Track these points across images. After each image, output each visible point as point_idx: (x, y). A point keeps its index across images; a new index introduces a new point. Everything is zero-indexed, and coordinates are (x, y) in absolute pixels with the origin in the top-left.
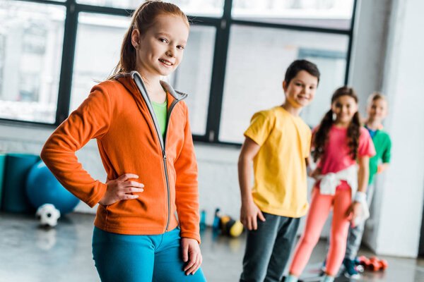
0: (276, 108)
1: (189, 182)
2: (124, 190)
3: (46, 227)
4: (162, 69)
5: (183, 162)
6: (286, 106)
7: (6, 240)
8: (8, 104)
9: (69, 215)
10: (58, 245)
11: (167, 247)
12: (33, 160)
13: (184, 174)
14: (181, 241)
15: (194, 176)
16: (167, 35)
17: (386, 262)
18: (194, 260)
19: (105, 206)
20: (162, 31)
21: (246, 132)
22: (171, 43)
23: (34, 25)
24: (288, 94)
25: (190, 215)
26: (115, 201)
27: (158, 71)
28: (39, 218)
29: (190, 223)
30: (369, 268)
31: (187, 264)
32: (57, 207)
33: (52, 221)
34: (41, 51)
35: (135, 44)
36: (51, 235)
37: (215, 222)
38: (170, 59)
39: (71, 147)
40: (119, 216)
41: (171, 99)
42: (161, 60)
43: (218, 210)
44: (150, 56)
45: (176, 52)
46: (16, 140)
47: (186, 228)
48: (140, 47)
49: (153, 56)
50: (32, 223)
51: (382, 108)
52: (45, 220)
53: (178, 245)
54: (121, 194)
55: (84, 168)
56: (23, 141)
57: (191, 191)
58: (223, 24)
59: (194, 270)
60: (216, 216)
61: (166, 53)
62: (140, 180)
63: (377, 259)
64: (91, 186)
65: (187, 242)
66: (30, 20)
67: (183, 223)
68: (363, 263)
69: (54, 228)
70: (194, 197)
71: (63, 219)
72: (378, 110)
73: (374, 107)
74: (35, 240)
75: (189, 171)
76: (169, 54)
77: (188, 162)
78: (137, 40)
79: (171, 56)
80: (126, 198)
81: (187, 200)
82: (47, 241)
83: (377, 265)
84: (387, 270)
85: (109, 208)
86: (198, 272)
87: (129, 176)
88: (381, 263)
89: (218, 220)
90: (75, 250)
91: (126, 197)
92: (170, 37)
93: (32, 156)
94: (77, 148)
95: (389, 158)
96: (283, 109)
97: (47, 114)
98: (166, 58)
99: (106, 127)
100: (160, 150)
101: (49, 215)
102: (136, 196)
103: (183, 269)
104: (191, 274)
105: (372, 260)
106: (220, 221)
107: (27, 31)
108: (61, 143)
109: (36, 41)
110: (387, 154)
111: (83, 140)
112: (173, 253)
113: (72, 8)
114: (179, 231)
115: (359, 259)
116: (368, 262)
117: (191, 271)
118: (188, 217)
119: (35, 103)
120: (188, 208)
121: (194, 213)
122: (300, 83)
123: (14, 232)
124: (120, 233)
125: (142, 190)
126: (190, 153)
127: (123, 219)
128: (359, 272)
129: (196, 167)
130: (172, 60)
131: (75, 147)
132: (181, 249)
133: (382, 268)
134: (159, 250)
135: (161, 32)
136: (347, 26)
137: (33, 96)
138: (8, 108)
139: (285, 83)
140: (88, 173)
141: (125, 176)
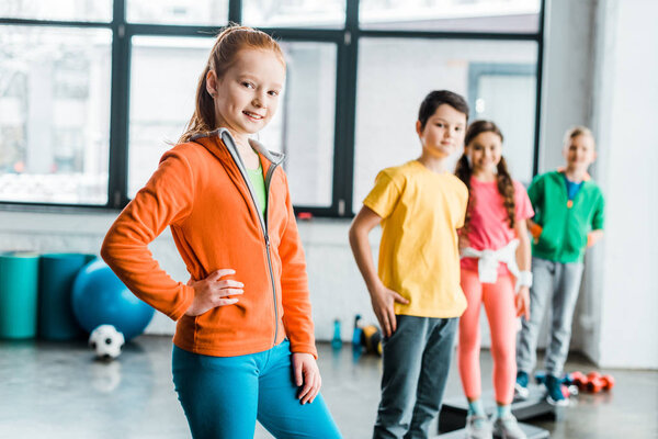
0: (409, 164)
1: (297, 276)
2: (219, 293)
3: (106, 359)
4: (248, 124)
5: (287, 248)
6: (423, 160)
7: (49, 381)
8: (39, 178)
9: (137, 340)
10: (124, 384)
11: (275, 367)
12: (80, 261)
13: (290, 265)
14: (291, 358)
15: (302, 267)
16: (252, 78)
17: (611, 379)
18: (311, 382)
19: (193, 318)
20: (246, 73)
21: (366, 200)
22: (259, 89)
23: (68, 55)
24: (424, 140)
25: (302, 320)
26: (206, 309)
27: (242, 128)
28: (94, 346)
29: (302, 332)
30: (586, 389)
31: (301, 389)
32: (119, 329)
33: (114, 350)
34: (82, 94)
35: (210, 90)
36: (113, 370)
37: (355, 336)
38: (258, 111)
39: (143, 240)
40: (212, 331)
41: (267, 164)
42: (246, 113)
43: (358, 318)
44: (231, 108)
45: (265, 99)
46: (52, 234)
47: (298, 340)
48: (217, 95)
49: (234, 107)
50: (84, 354)
51: (584, 149)
52: (103, 349)
53: (289, 364)
54: (215, 298)
55: (162, 267)
56: (63, 235)
57: (300, 288)
58: (348, 38)
59: (312, 397)
60: (356, 326)
61: (252, 103)
62: (237, 278)
63: (599, 375)
64: (175, 291)
65: (300, 359)
66: (62, 47)
67: (292, 333)
68: (577, 383)
69: (116, 359)
70: (304, 295)
71: (130, 346)
72: (580, 152)
73: (573, 148)
74: (91, 379)
75: (296, 260)
76: (257, 104)
77: (294, 248)
78: (214, 85)
79: (259, 106)
80: (222, 304)
81: (296, 300)
82: (108, 379)
83: (598, 383)
84: (614, 390)
85: (198, 321)
86: (317, 400)
87: (222, 273)
88: (604, 379)
89: (359, 333)
90: (150, 390)
91: (222, 302)
92: (256, 80)
93: (78, 255)
94: (151, 239)
95: (601, 221)
96: (420, 166)
97: (97, 190)
98: (252, 109)
99: (188, 208)
100: (262, 235)
101: (108, 341)
102: (235, 301)
103: (297, 397)
104: (308, 402)
105: (591, 376)
106: (363, 334)
107: (57, 64)
108: (129, 234)
109: (72, 79)
110: (599, 217)
111: (158, 227)
112: (284, 375)
113: (122, 31)
114: (288, 343)
115: (571, 377)
116: (584, 379)
117: (308, 398)
118: (298, 324)
119: (78, 175)
120: (298, 312)
121: (306, 318)
122: (441, 122)
123: (59, 368)
124: (215, 355)
125: (241, 292)
126: (294, 235)
127: (218, 336)
128: (570, 396)
129: (302, 254)
130: (261, 112)
131: (147, 238)
132: (292, 368)
133: (606, 388)
134: (265, 371)
135: (244, 73)
136: (533, 28)
137: (75, 164)
138: (38, 185)
139: (420, 124)
140: (167, 273)
141: (217, 274)
